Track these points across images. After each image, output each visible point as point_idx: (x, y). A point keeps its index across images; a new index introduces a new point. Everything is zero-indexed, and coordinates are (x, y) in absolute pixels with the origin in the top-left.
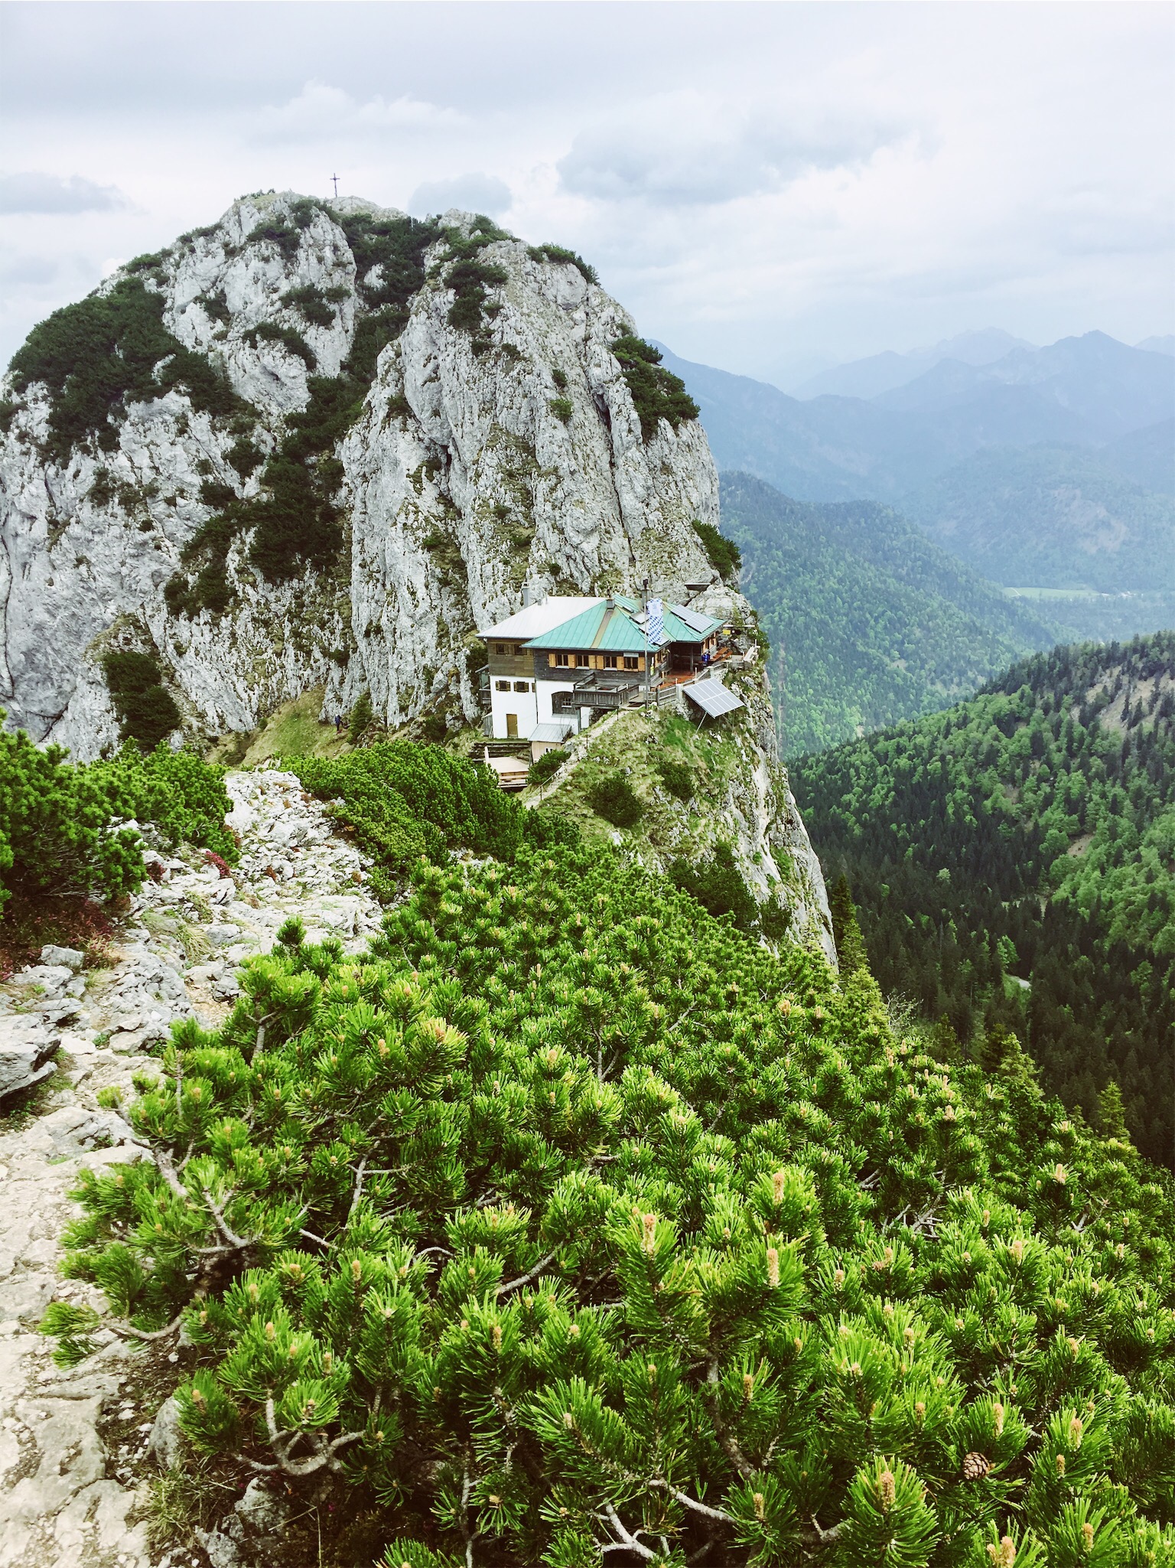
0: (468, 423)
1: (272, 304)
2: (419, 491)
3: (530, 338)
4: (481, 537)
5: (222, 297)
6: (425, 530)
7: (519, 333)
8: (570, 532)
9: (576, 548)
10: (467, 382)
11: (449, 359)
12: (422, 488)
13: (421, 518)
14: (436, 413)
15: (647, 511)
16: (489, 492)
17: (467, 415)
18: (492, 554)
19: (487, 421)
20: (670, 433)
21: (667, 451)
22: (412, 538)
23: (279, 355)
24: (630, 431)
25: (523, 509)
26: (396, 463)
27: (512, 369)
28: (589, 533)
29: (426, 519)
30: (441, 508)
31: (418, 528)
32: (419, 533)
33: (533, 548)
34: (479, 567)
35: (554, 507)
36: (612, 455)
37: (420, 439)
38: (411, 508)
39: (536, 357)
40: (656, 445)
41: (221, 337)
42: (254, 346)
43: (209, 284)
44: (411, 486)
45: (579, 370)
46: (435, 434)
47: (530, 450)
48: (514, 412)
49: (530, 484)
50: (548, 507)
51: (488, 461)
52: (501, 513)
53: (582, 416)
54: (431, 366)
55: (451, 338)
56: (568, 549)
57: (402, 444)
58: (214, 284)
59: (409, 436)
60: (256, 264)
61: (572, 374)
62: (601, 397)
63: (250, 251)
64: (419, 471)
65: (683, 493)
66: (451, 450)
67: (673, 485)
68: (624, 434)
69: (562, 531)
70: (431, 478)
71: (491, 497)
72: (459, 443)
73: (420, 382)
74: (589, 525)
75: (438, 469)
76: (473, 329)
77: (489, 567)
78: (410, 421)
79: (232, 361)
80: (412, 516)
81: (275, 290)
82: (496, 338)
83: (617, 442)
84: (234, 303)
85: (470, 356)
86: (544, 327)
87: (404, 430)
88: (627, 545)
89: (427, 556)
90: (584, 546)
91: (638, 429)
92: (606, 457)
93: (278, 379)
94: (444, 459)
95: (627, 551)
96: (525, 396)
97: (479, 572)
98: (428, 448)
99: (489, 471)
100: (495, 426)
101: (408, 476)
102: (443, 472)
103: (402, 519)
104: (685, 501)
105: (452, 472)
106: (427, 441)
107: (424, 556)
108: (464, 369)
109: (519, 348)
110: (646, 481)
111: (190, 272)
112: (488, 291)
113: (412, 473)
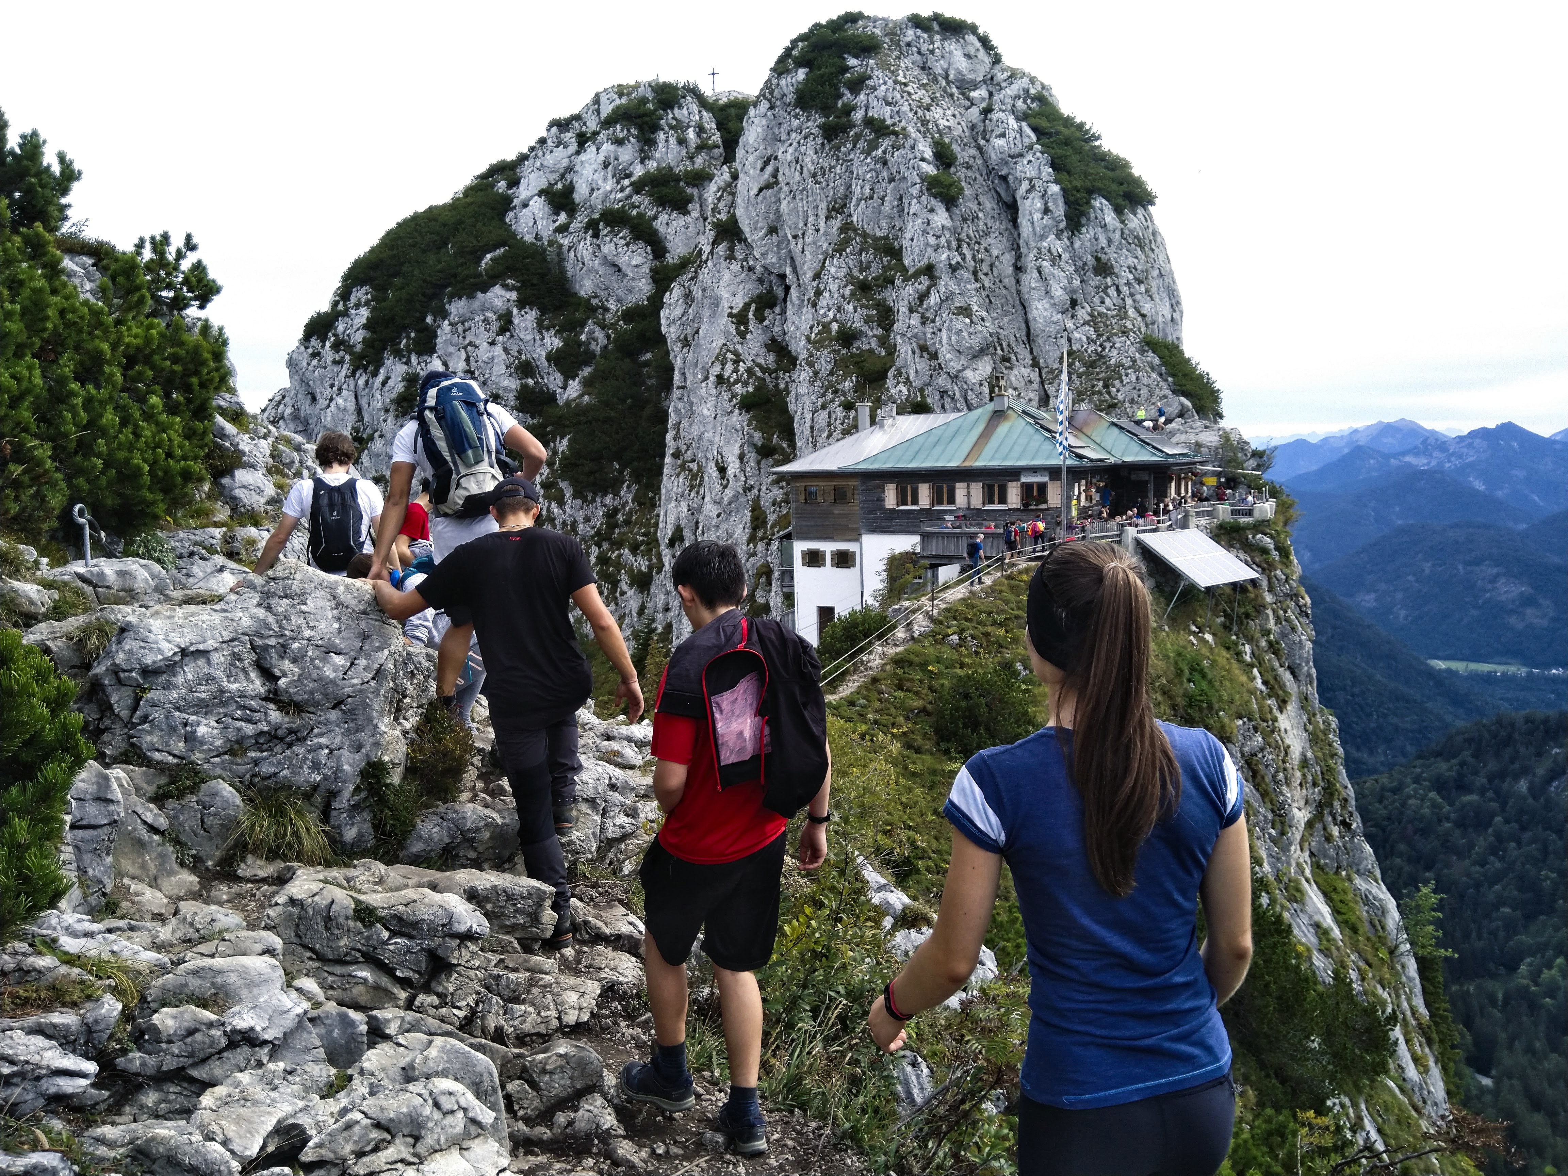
0: (810, 231)
1: (622, 190)
2: (742, 335)
3: (906, 108)
4: (816, 374)
5: (570, 189)
6: (745, 384)
7: (888, 104)
8: (946, 354)
9: (954, 378)
10: (814, 176)
11: (791, 150)
12: (747, 331)
13: (742, 367)
14: (773, 230)
15: (1070, 324)
16: (831, 314)
17: (811, 219)
18: (830, 396)
19: (837, 223)
20: (1110, 217)
21: (1103, 242)
22: (726, 396)
23: (623, 242)
24: (1046, 211)
25: (879, 332)
26: (716, 303)
27: (877, 148)
28: (977, 355)
29: (750, 371)
30: (771, 358)
31: (736, 382)
32: (738, 388)
33: (890, 382)
34: (808, 416)
35: (924, 320)
36: (1019, 257)
37: (751, 269)
38: (730, 356)
39: (911, 129)
40: (1087, 234)
41: (563, 229)
42: (596, 235)
43: (556, 176)
44: (732, 329)
45: (973, 152)
46: (771, 259)
47: (896, 253)
48: (876, 202)
49: (889, 295)
50: (915, 320)
51: (833, 270)
52: (847, 337)
53: (974, 207)
54: (769, 169)
55: (796, 123)
56: (942, 381)
57: (727, 276)
58: (563, 176)
59: (735, 267)
60: (608, 148)
61: (963, 154)
62: (1004, 178)
63: (602, 137)
64: (746, 306)
65: (1129, 301)
66: (790, 277)
67: (1112, 292)
68: (1037, 216)
69: (934, 356)
70: (760, 318)
71: (835, 319)
72: (798, 260)
73: (755, 191)
74: (975, 342)
75: (772, 306)
76: (825, 110)
77: (824, 414)
78: (738, 247)
79: (572, 254)
80: (729, 367)
81: (628, 176)
82: (858, 116)
83: (1025, 229)
84: (581, 192)
85: (819, 141)
86: (927, 100)
87: (731, 257)
88: (1035, 376)
89: (745, 417)
90: (969, 374)
91: (1059, 209)
92: (1008, 259)
93: (619, 270)
94: (779, 292)
95: (1036, 386)
96: (891, 180)
97: (808, 425)
98: (760, 280)
99: (833, 286)
100: (847, 227)
101: (730, 315)
102: (777, 309)
103: (716, 369)
104: (1131, 313)
105: (789, 305)
106: (759, 269)
107: (738, 419)
108: (810, 160)
109: (889, 122)
110: (1070, 280)
111: (538, 164)
112: (852, 62)
113: (735, 311)
